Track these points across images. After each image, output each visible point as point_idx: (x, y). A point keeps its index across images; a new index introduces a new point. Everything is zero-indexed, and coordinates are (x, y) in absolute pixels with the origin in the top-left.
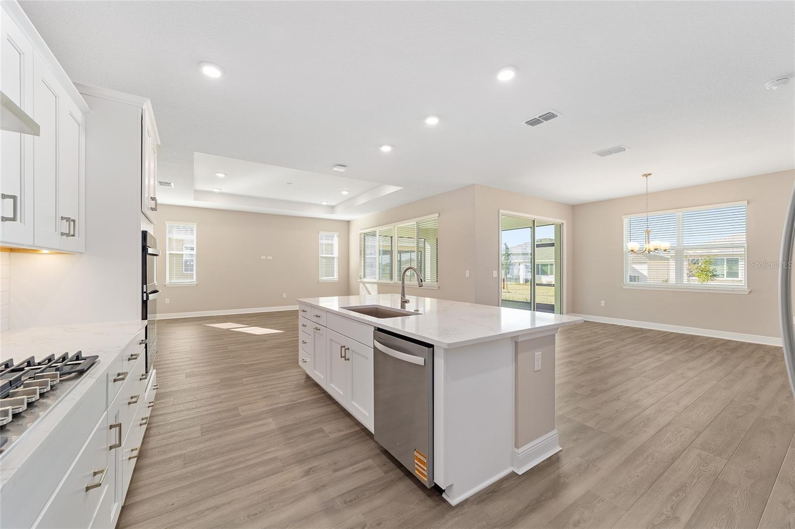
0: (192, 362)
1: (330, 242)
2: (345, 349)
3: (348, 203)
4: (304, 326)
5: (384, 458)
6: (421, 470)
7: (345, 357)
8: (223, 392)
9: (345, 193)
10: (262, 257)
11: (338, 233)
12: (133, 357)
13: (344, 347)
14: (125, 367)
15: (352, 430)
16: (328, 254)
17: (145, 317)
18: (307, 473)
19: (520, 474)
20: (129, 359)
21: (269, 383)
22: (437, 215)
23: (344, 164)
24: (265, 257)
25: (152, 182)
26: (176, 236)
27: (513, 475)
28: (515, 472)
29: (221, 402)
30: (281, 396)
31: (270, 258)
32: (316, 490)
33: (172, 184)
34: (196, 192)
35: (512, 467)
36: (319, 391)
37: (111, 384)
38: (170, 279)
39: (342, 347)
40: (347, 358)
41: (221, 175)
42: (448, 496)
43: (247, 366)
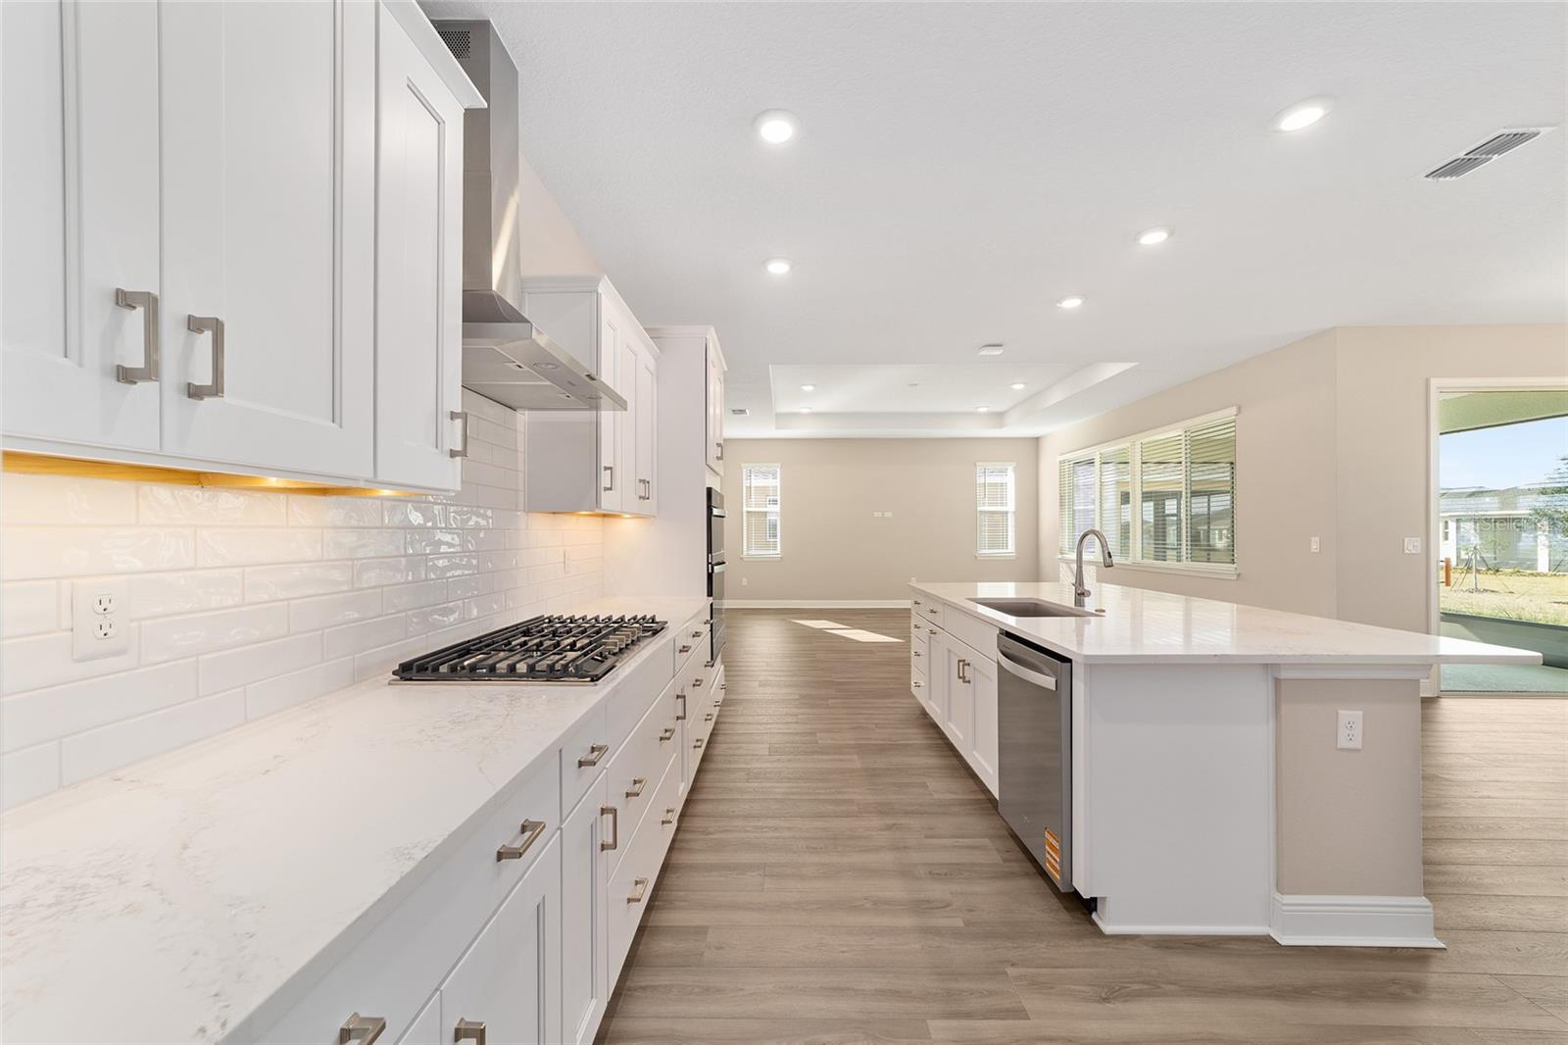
0: (769, 668)
1: (998, 480)
2: (963, 665)
3: (1029, 404)
4: (916, 626)
5: (1011, 844)
6: (1052, 861)
7: (964, 678)
8: (801, 711)
9: (1019, 387)
10: (876, 514)
11: (1014, 464)
12: (697, 635)
13: (964, 661)
14: (689, 642)
15: (972, 797)
16: (996, 504)
17: (710, 594)
18: (889, 828)
19: (1283, 942)
20: (694, 636)
21: (864, 712)
22: (1233, 410)
23: (998, 342)
24: (880, 514)
25: (718, 411)
26: (757, 482)
27: (1267, 941)
28: (1272, 936)
29: (797, 723)
30: (877, 730)
31: (888, 515)
32: (895, 848)
33: (747, 411)
34: (780, 416)
35: (1268, 928)
36: (936, 736)
37: (677, 653)
38: (748, 550)
39: (959, 661)
40: (967, 679)
41: (809, 388)
42: (1101, 919)
43: (839, 683)
